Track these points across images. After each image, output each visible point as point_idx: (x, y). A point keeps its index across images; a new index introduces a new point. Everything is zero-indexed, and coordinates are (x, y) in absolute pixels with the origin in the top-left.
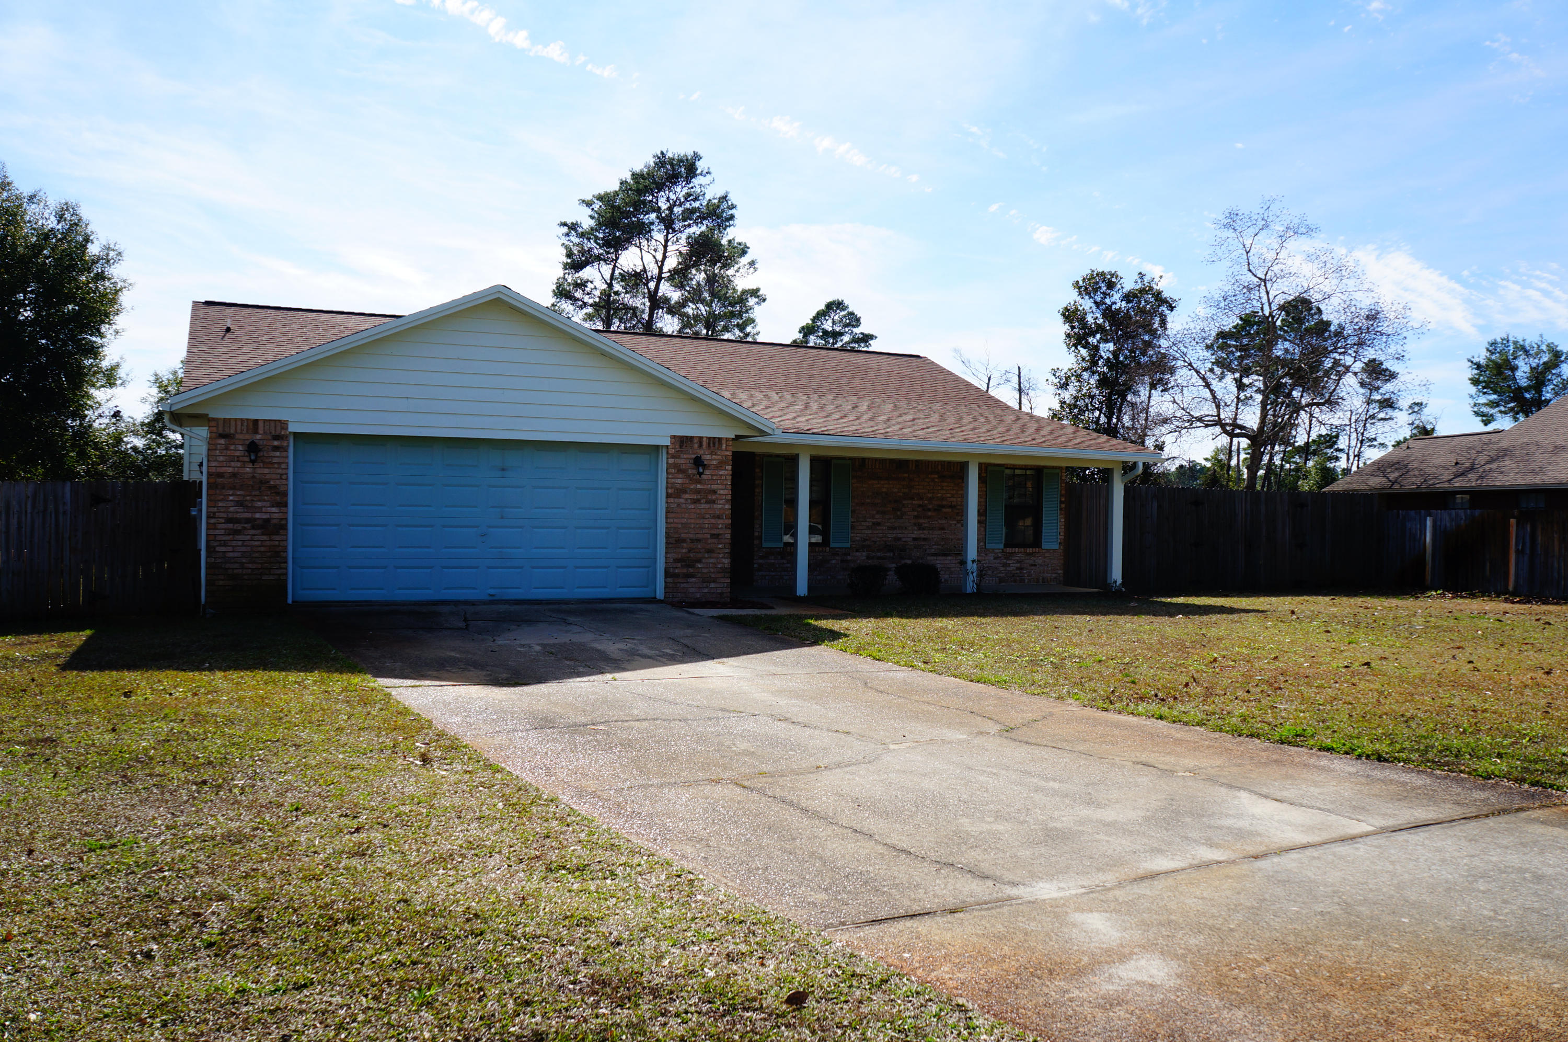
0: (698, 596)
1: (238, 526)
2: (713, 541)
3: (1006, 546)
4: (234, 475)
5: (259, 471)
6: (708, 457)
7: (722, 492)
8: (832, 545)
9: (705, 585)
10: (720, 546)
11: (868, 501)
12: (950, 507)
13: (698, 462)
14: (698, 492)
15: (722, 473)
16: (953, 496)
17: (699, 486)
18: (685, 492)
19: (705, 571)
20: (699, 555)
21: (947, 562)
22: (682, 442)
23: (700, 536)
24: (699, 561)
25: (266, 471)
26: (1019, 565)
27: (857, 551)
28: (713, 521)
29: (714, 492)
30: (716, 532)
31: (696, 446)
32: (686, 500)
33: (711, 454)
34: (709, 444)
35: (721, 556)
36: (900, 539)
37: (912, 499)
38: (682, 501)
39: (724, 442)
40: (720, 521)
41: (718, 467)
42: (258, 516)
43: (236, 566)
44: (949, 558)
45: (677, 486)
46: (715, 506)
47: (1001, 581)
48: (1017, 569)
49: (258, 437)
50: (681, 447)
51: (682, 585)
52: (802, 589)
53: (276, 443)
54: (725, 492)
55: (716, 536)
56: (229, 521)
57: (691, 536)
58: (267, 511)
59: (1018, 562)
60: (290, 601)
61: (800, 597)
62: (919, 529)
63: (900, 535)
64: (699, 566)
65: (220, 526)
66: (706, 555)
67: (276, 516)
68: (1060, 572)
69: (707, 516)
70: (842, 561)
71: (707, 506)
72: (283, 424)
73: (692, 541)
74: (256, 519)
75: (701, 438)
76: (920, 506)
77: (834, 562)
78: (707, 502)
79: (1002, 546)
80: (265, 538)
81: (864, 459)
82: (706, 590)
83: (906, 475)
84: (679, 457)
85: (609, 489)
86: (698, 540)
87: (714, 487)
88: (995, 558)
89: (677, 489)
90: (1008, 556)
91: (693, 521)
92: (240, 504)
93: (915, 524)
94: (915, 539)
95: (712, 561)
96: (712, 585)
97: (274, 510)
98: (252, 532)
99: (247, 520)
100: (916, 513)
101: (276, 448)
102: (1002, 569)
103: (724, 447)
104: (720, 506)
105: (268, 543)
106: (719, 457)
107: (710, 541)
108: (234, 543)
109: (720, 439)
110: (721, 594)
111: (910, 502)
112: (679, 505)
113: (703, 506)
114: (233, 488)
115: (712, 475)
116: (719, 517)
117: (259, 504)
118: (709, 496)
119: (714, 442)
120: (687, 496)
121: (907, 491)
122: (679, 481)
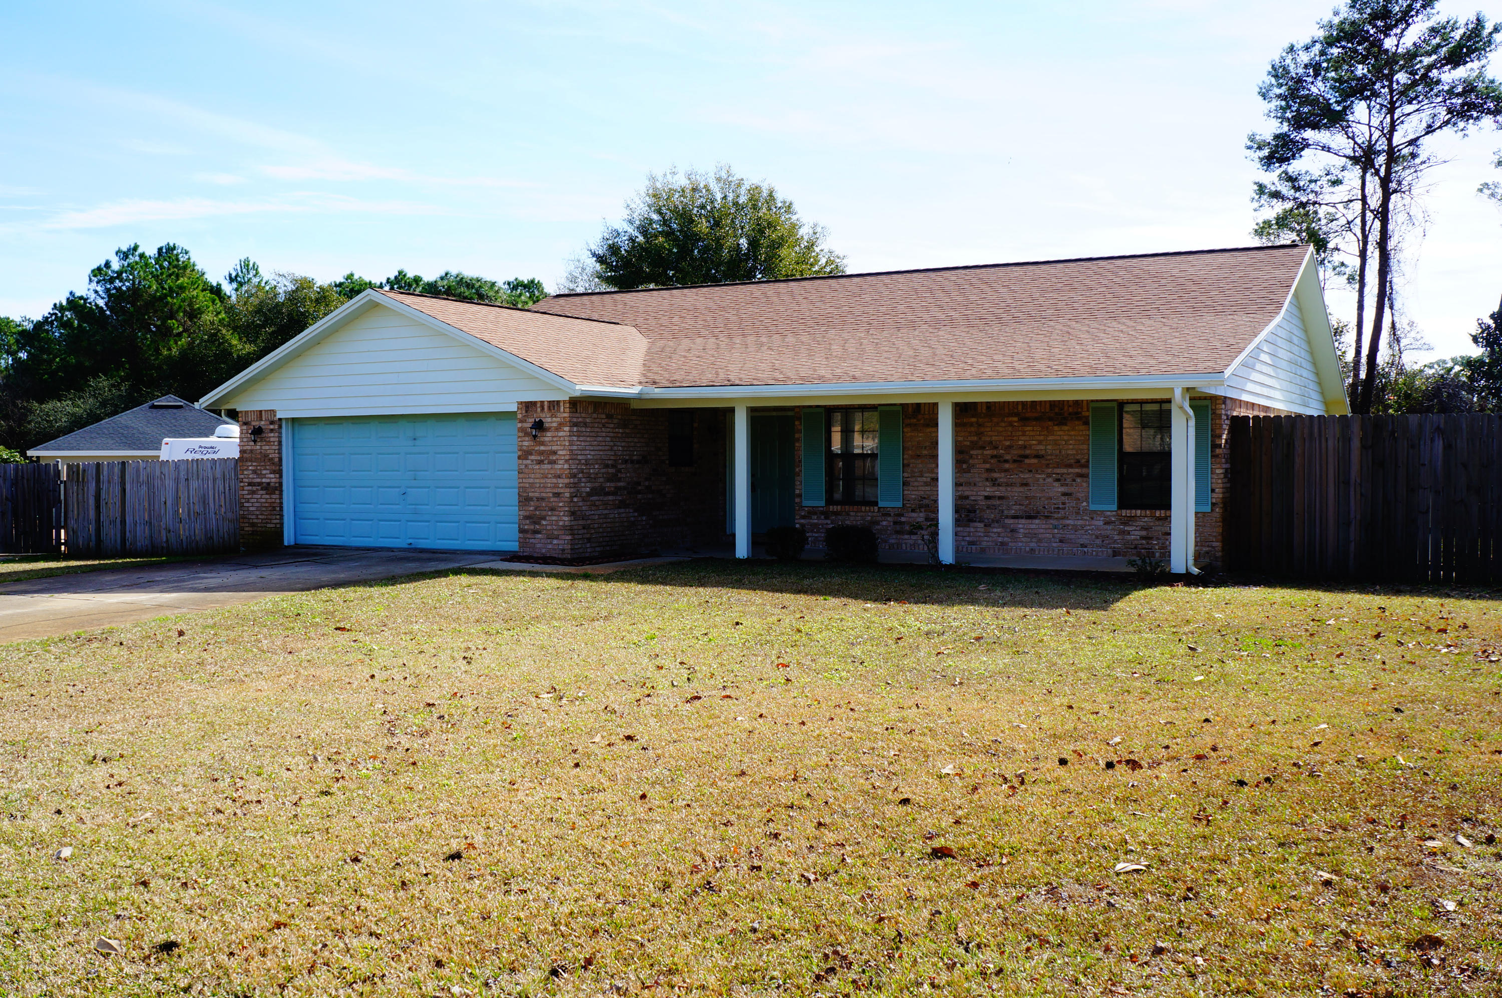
0: (544, 551)
1: (254, 488)
2: (556, 499)
3: (1120, 507)
4: (251, 451)
5: (264, 448)
6: (549, 420)
7: (561, 453)
8: (881, 504)
9: (549, 541)
10: (561, 504)
11: (925, 452)
12: (1037, 456)
13: (539, 426)
14: (541, 453)
15: (561, 434)
16: (1040, 442)
17: (542, 448)
18: (531, 454)
19: (549, 527)
20: (544, 513)
21: (1034, 526)
22: (528, 406)
23: (544, 495)
24: (544, 519)
25: (267, 447)
26: (1144, 533)
27: (913, 511)
28: (554, 481)
29: (555, 453)
30: (556, 491)
31: (539, 410)
32: (532, 461)
33: (551, 417)
34: (549, 407)
35: (562, 514)
36: (967, 497)
37: (983, 448)
38: (529, 462)
39: (562, 404)
40: (560, 481)
41: (558, 429)
42: (264, 480)
43: (253, 517)
44: (1037, 521)
45: (525, 448)
46: (556, 466)
47: (1115, 553)
48: (1142, 538)
49: (263, 423)
50: (526, 412)
51: (531, 541)
52: (742, 549)
53: (272, 427)
54: (564, 452)
55: (557, 495)
56: (250, 484)
57: (537, 495)
58: (270, 478)
59: (1143, 528)
60: (286, 543)
61: (740, 560)
62: (994, 485)
63: (967, 493)
64: (544, 522)
65: (246, 488)
66: (550, 513)
67: (273, 480)
68: (1215, 544)
69: (550, 476)
70: (895, 523)
71: (549, 466)
72: (273, 412)
73: (538, 499)
74: (262, 483)
75: (542, 402)
76: (993, 457)
77: (884, 523)
78: (549, 463)
79: (1115, 507)
80: (268, 496)
81: (918, 405)
82: (550, 546)
83: (974, 420)
84: (525, 421)
85: (487, 453)
86: (543, 499)
87: (554, 448)
88: (1105, 524)
89: (524, 451)
90: (1127, 521)
91: (538, 481)
92: (254, 472)
93: (987, 480)
94: (987, 498)
95: (554, 518)
96: (555, 542)
97: (272, 476)
98: (261, 492)
99: (260, 484)
100: (988, 466)
101: (272, 431)
102: (1116, 537)
103: (562, 408)
104: (560, 466)
105: (269, 501)
106: (558, 419)
107: (552, 500)
108: (252, 501)
109: (558, 402)
110: (563, 550)
111: (980, 452)
112: (526, 466)
113: (546, 466)
114: (251, 461)
115: (553, 437)
116: (559, 477)
117: (264, 472)
118: (549, 457)
119: (554, 405)
120: (533, 457)
121: (976, 438)
122: (526, 444)
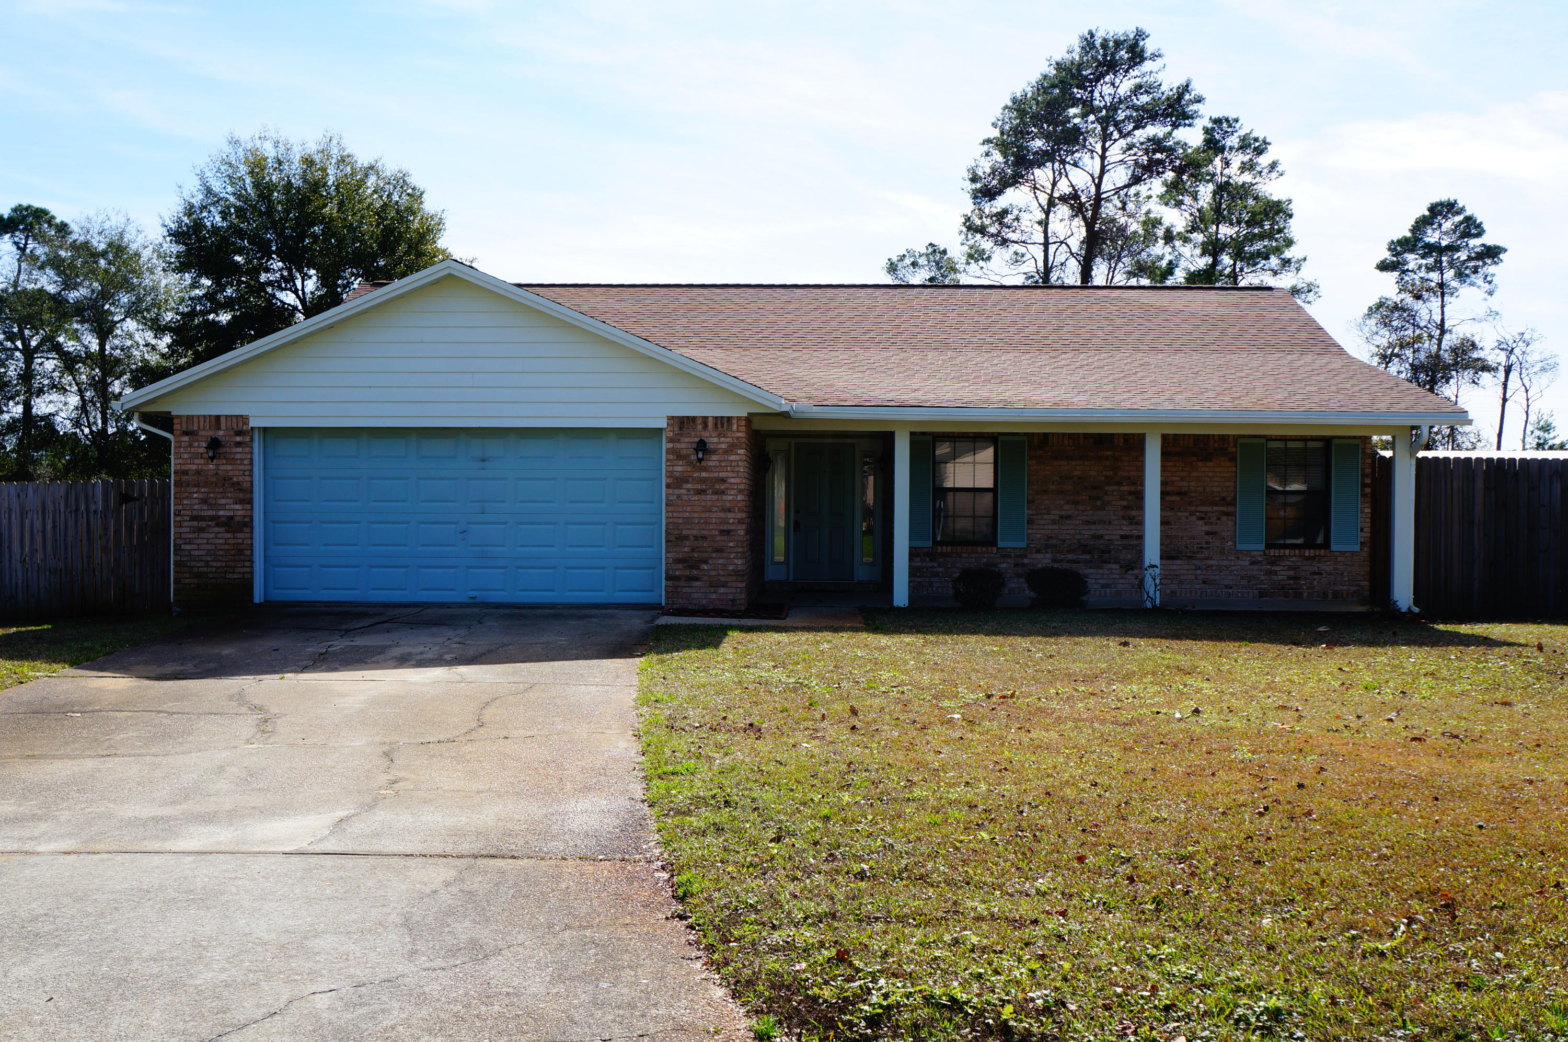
0: (704, 602)
1: (203, 524)
2: (725, 538)
3: (1268, 546)
4: (198, 472)
5: (222, 467)
6: (715, 440)
7: (733, 480)
8: (1001, 544)
9: (712, 589)
10: (731, 544)
11: (1053, 487)
12: (1179, 493)
13: (702, 446)
14: (704, 481)
15: (732, 458)
16: (1182, 479)
17: (704, 474)
18: (687, 482)
19: (713, 573)
20: (705, 555)
21: (1175, 567)
22: (683, 423)
23: (706, 533)
24: (706, 562)
25: (229, 467)
26: (1292, 573)
27: (1038, 551)
28: (722, 515)
29: (723, 481)
30: (726, 527)
31: (700, 427)
32: (688, 490)
33: (719, 436)
34: (716, 425)
35: (732, 556)
36: (1101, 537)
37: (1119, 484)
38: (683, 491)
39: (735, 421)
40: (730, 515)
41: (727, 452)
42: (221, 513)
43: (199, 564)
44: (1179, 562)
45: (677, 474)
46: (725, 497)
47: (1262, 594)
48: (1290, 578)
49: (221, 433)
50: (681, 429)
51: (684, 590)
52: (901, 595)
53: (238, 439)
54: (737, 480)
55: (727, 533)
56: (194, 518)
57: (695, 532)
58: (233, 509)
59: (1290, 568)
60: (256, 601)
61: (899, 608)
62: (1131, 524)
63: (1101, 532)
64: (705, 567)
65: (186, 524)
66: (714, 555)
67: (240, 513)
68: (1363, 583)
69: (715, 509)
70: (1016, 565)
71: (715, 497)
72: (244, 419)
73: (696, 538)
74: (219, 517)
75: (705, 419)
76: (1130, 493)
77: (1003, 565)
78: (716, 493)
79: (1262, 547)
80: (229, 535)
81: (1046, 435)
82: (714, 596)
83: (1109, 453)
84: (679, 441)
85: (605, 479)
86: (704, 538)
87: (723, 475)
88: (1252, 564)
89: (677, 478)
90: (1274, 561)
91: (696, 515)
92: (204, 501)
93: (1124, 517)
94: (1123, 537)
95: (721, 561)
96: (722, 590)
97: (237, 507)
98: (217, 529)
99: (212, 518)
100: (1125, 503)
101: (239, 444)
102: (1263, 578)
103: (735, 427)
104: (731, 498)
105: (232, 541)
106: (728, 440)
107: (718, 539)
108: (199, 541)
109: (729, 419)
110: (733, 600)
111: (1115, 488)
112: (679, 496)
113: (709, 497)
114: (198, 485)
115: (720, 461)
116: (729, 510)
117: (223, 501)
118: (717, 486)
119: (723, 423)
120: (689, 486)
121: (1111, 473)
122: (679, 469)
